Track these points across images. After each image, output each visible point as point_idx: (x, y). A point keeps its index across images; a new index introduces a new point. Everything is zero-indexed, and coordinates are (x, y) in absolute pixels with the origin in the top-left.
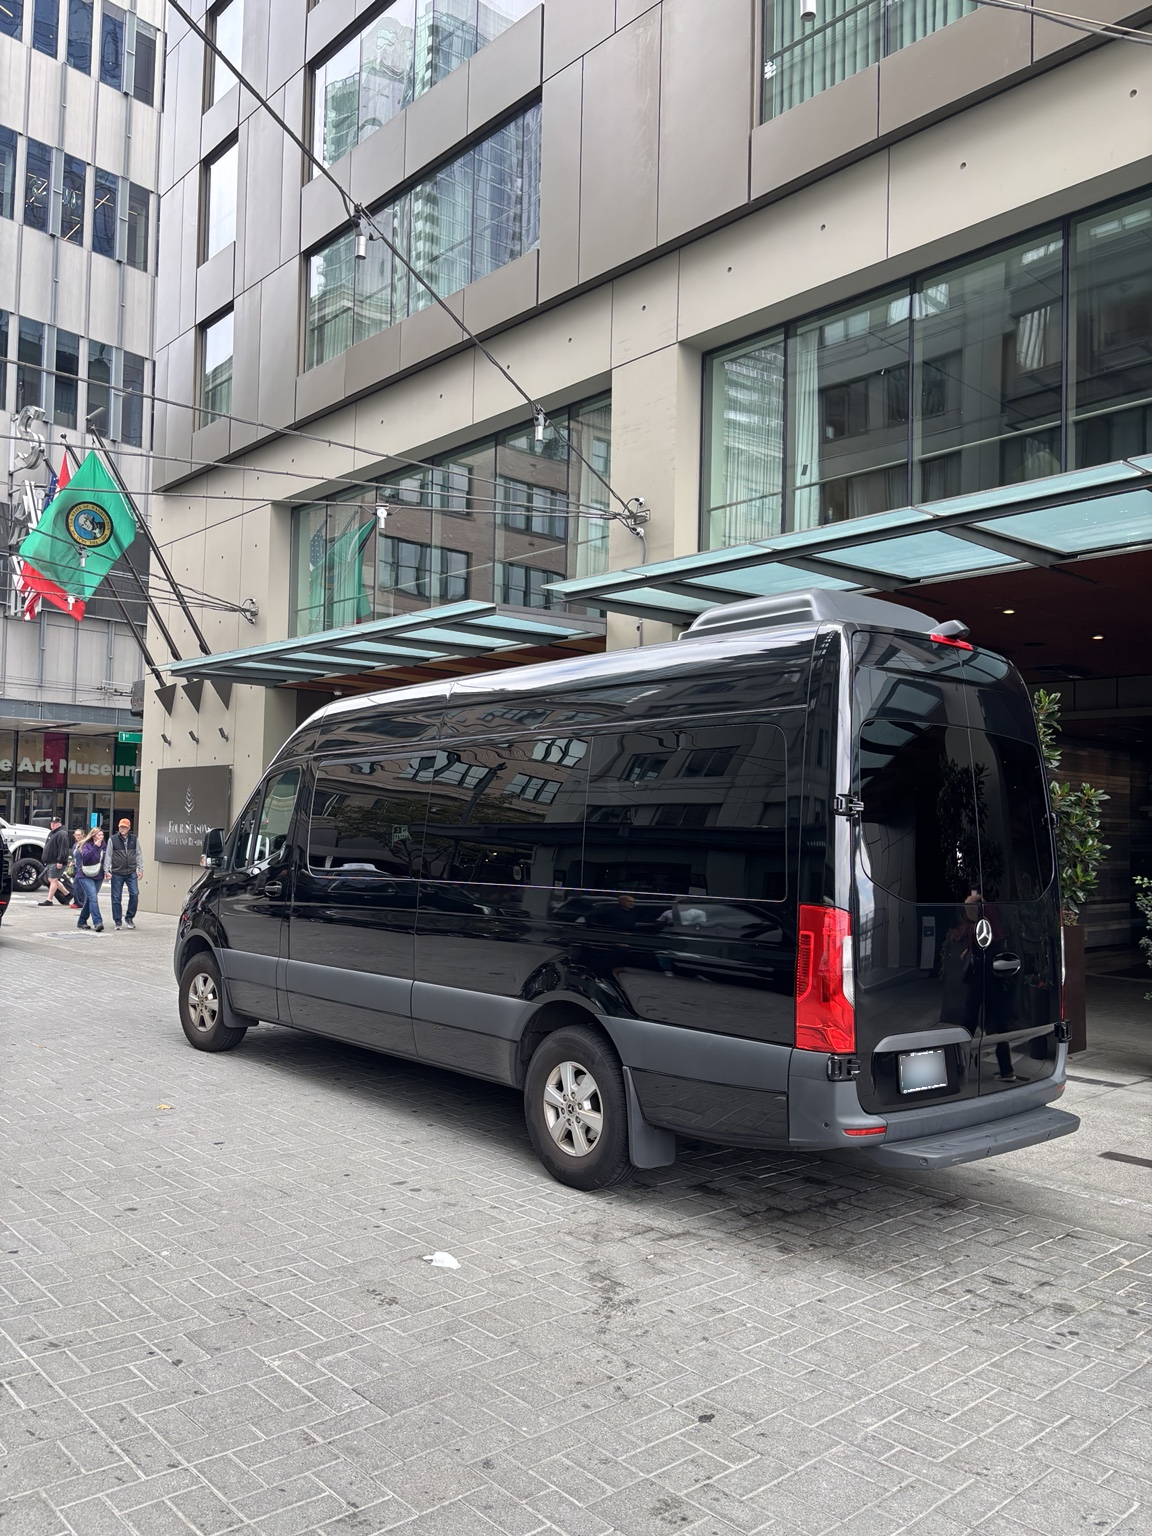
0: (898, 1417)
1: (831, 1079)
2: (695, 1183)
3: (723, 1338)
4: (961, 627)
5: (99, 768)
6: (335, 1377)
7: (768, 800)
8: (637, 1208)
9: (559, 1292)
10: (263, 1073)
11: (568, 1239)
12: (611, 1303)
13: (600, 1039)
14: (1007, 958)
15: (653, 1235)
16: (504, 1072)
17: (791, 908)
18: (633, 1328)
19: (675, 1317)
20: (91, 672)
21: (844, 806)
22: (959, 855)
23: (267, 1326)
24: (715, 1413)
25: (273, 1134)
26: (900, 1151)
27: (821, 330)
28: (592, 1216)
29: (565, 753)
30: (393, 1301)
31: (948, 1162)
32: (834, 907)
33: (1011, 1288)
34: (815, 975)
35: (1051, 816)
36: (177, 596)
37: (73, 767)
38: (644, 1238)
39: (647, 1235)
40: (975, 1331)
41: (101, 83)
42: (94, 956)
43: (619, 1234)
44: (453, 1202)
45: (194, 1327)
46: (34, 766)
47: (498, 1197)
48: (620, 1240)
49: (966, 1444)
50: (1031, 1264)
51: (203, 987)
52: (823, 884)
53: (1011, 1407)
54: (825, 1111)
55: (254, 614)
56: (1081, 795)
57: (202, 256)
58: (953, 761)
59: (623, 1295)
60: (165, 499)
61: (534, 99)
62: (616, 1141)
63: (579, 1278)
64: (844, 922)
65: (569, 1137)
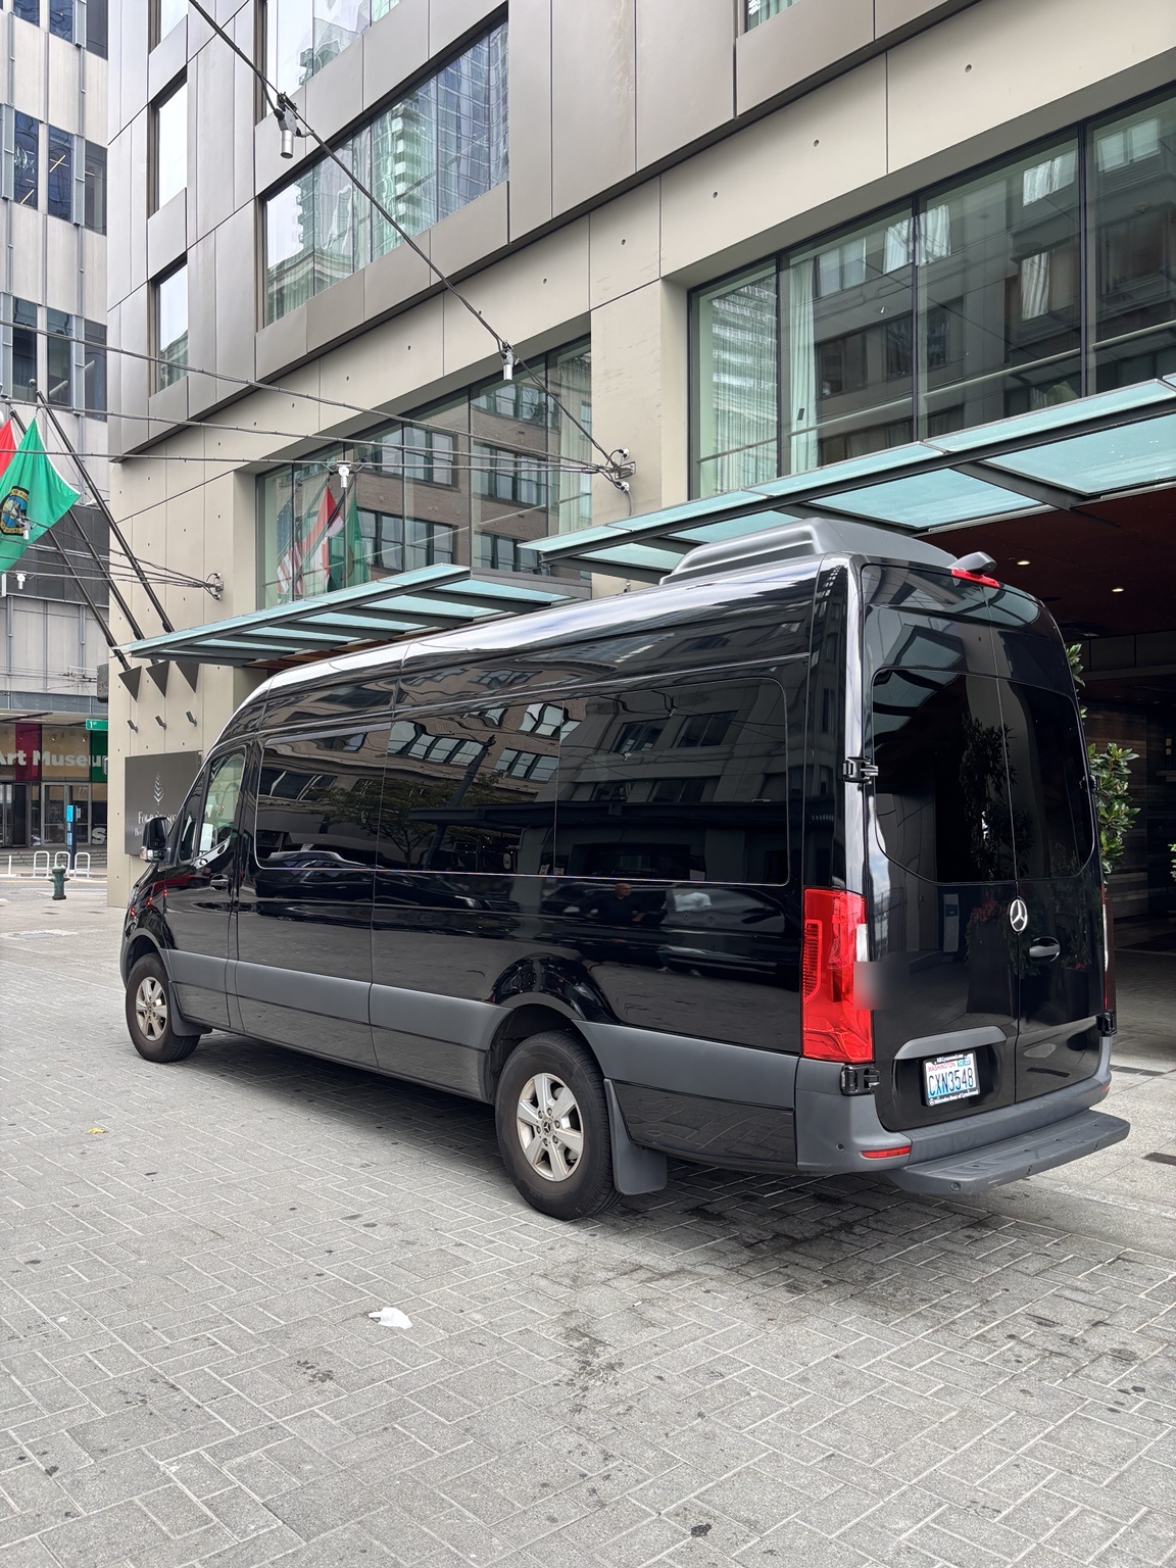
0: (937, 1518)
1: (845, 1093)
2: (692, 1207)
3: (723, 1412)
4: (987, 560)
5: (75, 759)
6: (243, 1487)
7: (769, 771)
8: (624, 1240)
9: (528, 1356)
10: (215, 1086)
11: (543, 1283)
12: (588, 1368)
13: (578, 1048)
14: (1045, 943)
15: (642, 1275)
16: (473, 1085)
17: (795, 891)
18: (614, 1403)
19: (666, 1386)
20: (62, 657)
21: (855, 771)
22: (984, 826)
23: (170, 1418)
24: (711, 1522)
25: (215, 1160)
26: (927, 1174)
27: (816, 260)
28: (571, 1253)
29: (539, 722)
30: (328, 1376)
31: (983, 1186)
32: (845, 890)
33: (1062, 1330)
34: (824, 969)
35: (1090, 778)
36: (137, 572)
37: (47, 758)
38: (631, 1279)
39: (635, 1275)
40: (1023, 1391)
41: (50, 35)
42: (53, 957)
43: (602, 1275)
44: (411, 1239)
45: (80, 1420)
46: (6, 758)
47: (465, 1232)
48: (603, 1283)
49: (1023, 1555)
50: (1080, 1297)
51: (150, 991)
52: (832, 862)
53: (1073, 1497)
54: (838, 1131)
55: (219, 589)
56: (1108, 757)
57: (152, 206)
58: (977, 720)
59: (604, 1356)
60: (123, 469)
61: (499, 17)
62: (597, 1166)
63: (551, 1334)
64: (856, 906)
65: (545, 1158)
